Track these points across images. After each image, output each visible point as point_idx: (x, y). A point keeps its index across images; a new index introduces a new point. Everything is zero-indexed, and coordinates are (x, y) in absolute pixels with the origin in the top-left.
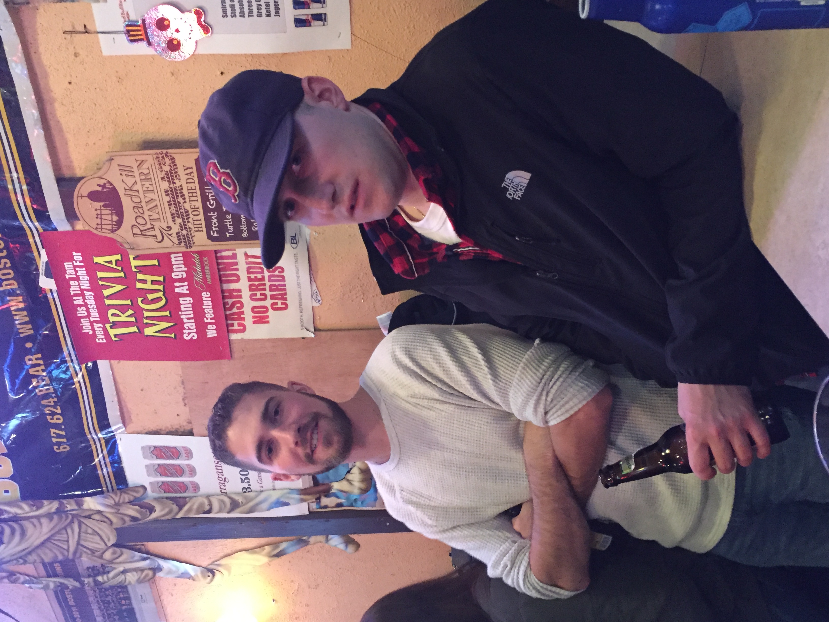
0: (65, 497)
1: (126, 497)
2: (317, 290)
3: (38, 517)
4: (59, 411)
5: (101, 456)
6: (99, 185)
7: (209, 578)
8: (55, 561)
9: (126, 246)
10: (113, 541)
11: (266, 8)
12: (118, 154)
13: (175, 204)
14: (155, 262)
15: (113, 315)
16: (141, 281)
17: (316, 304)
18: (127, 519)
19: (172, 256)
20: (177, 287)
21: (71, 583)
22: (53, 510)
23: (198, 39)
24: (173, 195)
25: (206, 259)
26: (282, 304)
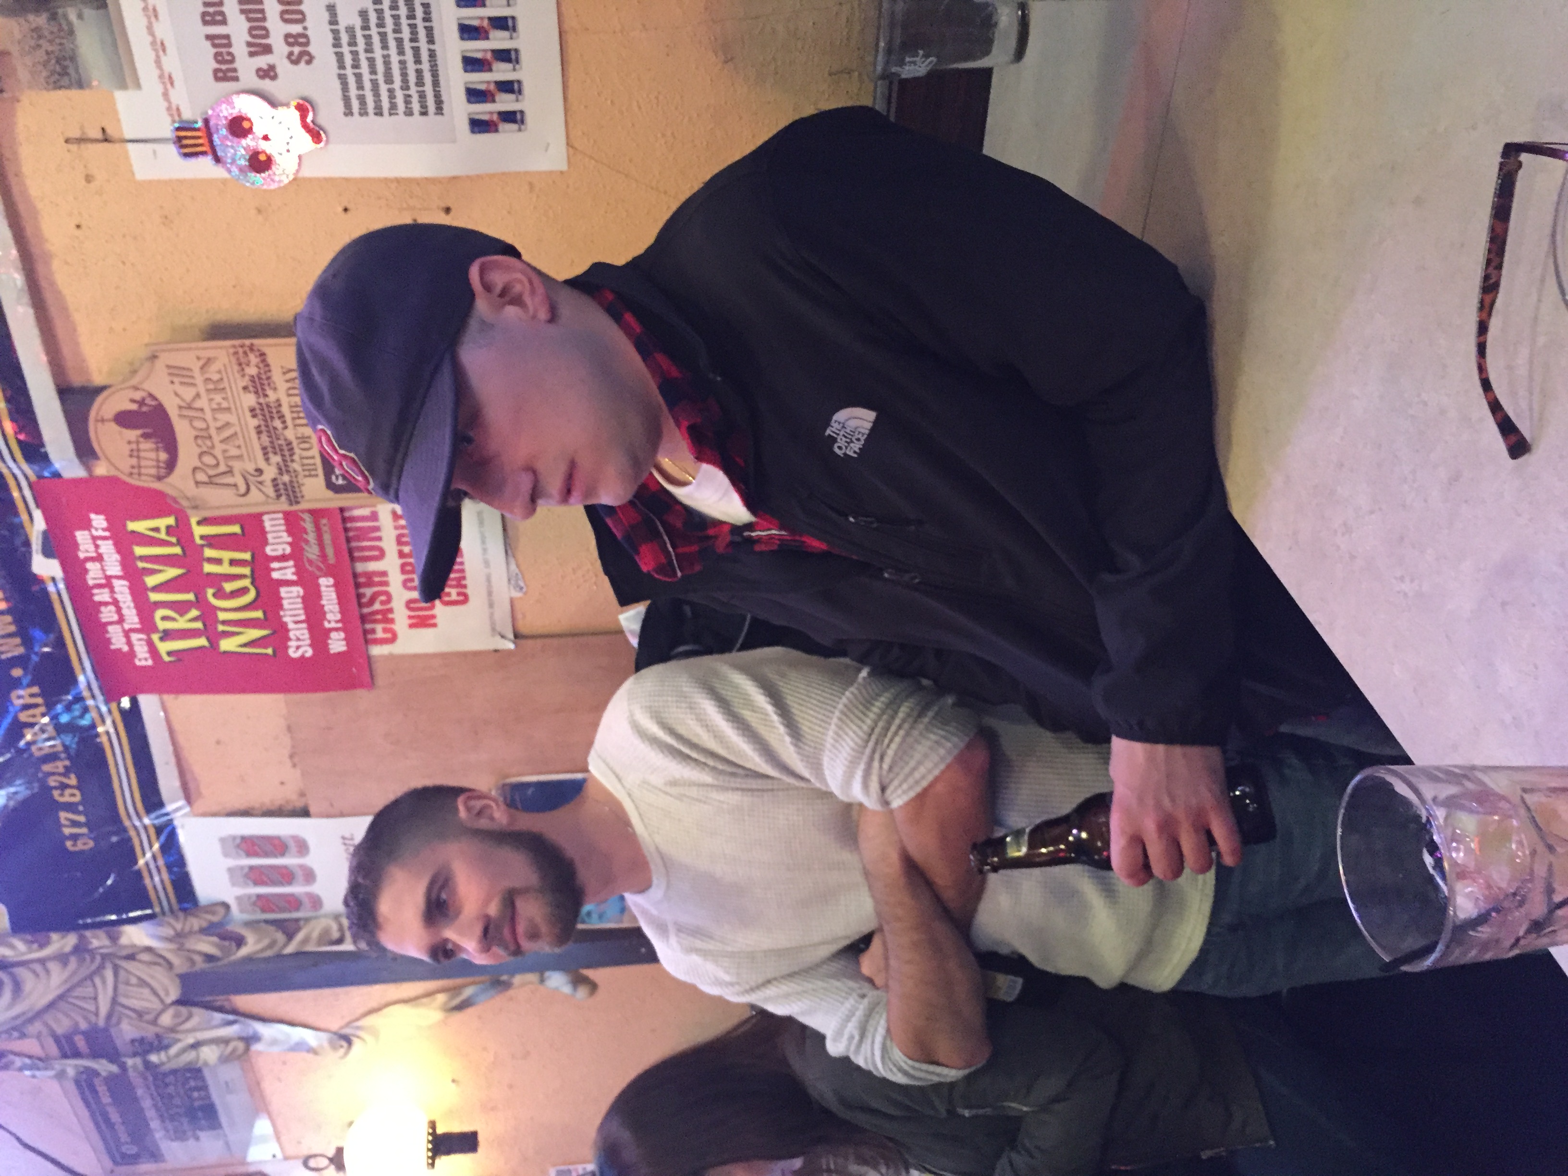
0: (86, 927)
1: (195, 923)
2: (517, 571)
3: (42, 961)
4: (73, 780)
5: (149, 855)
6: (133, 401)
7: (342, 1051)
8: (76, 1030)
9: (184, 503)
10: (174, 994)
11: (420, 102)
12: (165, 347)
13: (268, 432)
14: (236, 529)
15: (164, 618)
16: (211, 560)
17: (516, 594)
18: (198, 959)
19: (265, 518)
20: (274, 570)
21: (104, 1067)
22: (68, 949)
23: (301, 153)
24: (264, 415)
25: (324, 521)
26: (459, 594)
